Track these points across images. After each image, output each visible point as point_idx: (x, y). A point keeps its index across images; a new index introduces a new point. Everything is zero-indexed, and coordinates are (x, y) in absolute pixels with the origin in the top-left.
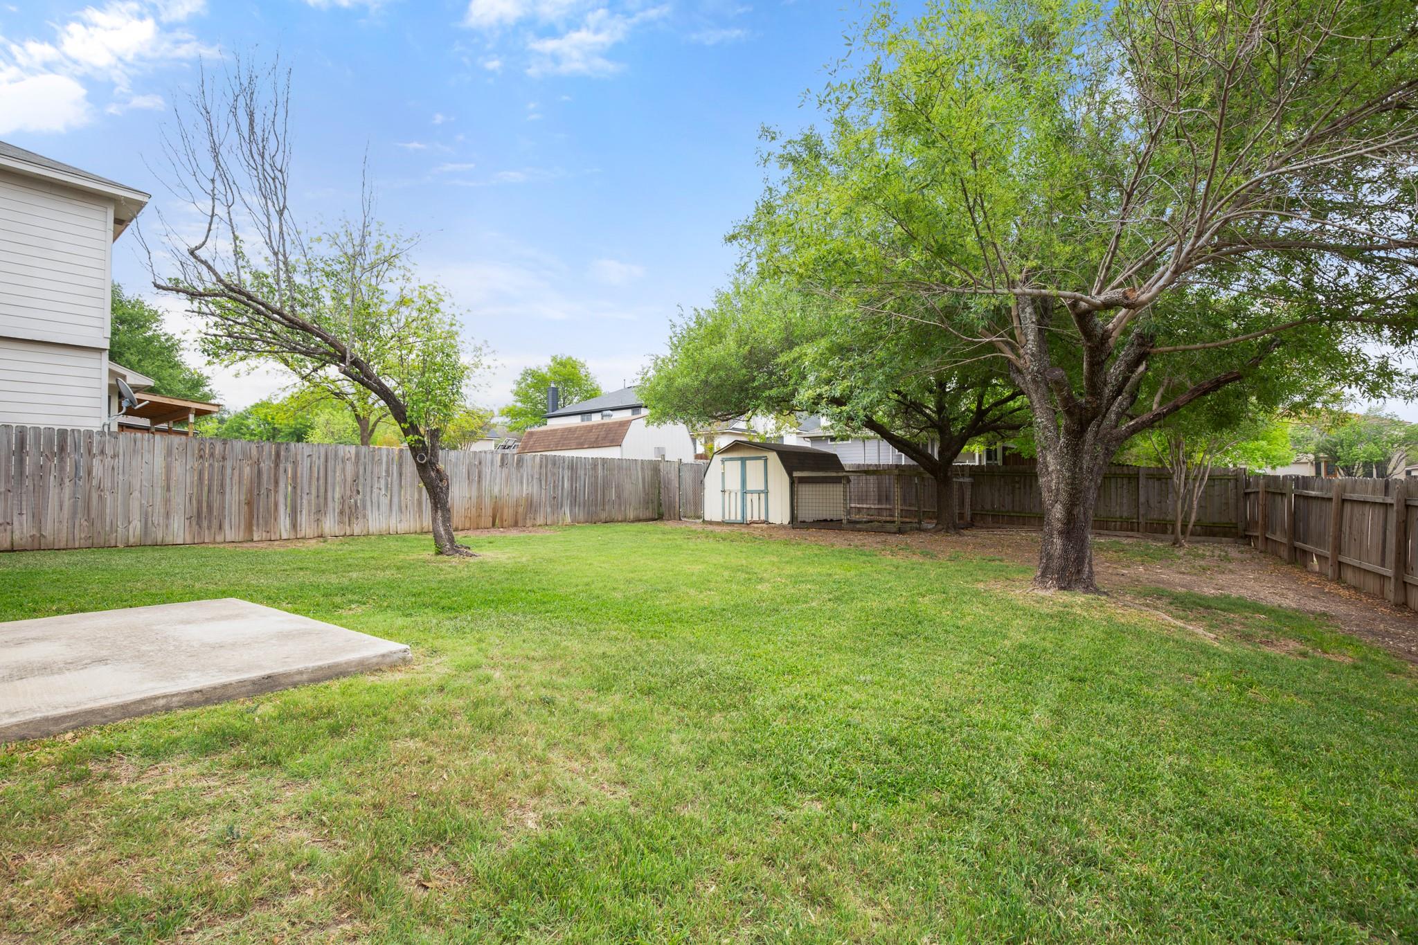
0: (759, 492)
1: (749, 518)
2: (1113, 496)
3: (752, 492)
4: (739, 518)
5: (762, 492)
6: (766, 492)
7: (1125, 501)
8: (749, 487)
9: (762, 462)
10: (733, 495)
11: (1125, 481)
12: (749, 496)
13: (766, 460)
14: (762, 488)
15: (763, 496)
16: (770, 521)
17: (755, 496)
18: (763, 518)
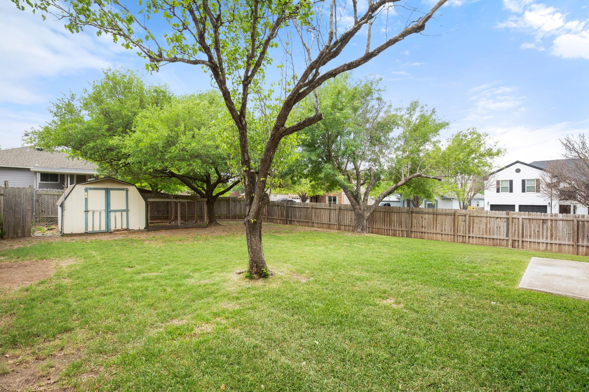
0: (122, 211)
1: (113, 228)
2: (222, 207)
3: (115, 211)
4: (103, 228)
5: (124, 211)
6: (127, 211)
7: (225, 209)
8: (112, 208)
9: (125, 192)
10: (97, 215)
11: (226, 202)
12: (112, 215)
13: (127, 191)
14: (125, 208)
15: (124, 214)
16: (130, 228)
17: (118, 214)
18: (125, 227)
